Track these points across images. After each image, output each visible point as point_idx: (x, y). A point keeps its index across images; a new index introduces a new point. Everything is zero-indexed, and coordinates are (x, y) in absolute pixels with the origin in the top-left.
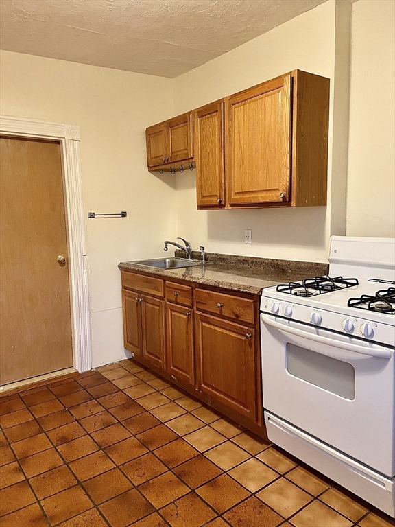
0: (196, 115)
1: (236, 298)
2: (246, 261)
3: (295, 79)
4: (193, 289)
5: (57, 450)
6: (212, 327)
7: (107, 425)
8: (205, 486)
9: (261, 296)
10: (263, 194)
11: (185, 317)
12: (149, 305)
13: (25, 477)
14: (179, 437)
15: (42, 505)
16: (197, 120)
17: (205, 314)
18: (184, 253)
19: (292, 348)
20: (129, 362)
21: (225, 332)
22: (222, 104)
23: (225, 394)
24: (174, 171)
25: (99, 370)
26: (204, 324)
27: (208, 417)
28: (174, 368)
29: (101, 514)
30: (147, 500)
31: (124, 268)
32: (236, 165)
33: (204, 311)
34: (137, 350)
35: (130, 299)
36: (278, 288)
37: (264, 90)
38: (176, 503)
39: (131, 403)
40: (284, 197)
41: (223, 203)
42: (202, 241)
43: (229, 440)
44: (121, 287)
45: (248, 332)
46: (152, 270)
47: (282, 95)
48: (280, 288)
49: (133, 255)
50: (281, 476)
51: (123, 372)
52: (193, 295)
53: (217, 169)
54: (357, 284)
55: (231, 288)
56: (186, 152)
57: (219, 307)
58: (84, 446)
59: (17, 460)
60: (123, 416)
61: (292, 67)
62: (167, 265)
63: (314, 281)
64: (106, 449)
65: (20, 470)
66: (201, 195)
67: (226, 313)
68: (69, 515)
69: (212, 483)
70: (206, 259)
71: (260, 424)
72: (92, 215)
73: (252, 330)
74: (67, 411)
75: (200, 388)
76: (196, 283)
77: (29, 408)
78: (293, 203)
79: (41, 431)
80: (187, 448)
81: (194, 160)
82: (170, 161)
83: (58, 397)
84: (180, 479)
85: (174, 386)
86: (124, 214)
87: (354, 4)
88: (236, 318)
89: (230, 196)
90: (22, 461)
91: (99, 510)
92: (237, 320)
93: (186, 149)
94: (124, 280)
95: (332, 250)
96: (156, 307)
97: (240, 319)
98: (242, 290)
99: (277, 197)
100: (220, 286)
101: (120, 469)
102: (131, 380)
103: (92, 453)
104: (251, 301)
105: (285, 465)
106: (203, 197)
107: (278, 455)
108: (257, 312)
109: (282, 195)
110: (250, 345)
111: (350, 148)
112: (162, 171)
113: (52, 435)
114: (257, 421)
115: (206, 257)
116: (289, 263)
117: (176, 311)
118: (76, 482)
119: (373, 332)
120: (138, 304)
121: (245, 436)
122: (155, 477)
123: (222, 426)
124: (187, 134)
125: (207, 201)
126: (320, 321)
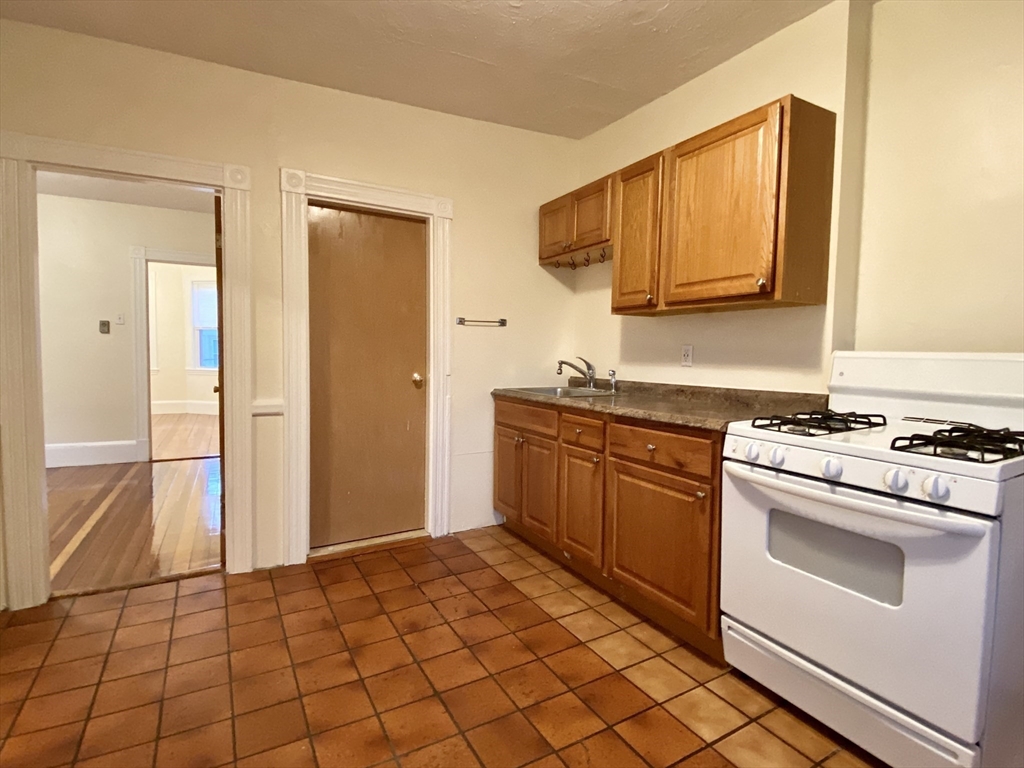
0: (619, 178)
1: (680, 436)
2: (683, 391)
3: (788, 108)
4: (605, 423)
5: (403, 641)
6: (636, 481)
7: (472, 614)
8: (629, 722)
9: (725, 433)
10: (726, 284)
11: (591, 465)
12: (535, 449)
13: (359, 675)
14: (580, 643)
15: (383, 720)
16: (620, 187)
17: (623, 462)
18: (585, 380)
19: (779, 517)
20: (500, 529)
21: (659, 489)
22: (661, 159)
23: (653, 585)
24: (573, 265)
25: (460, 537)
26: (622, 477)
27: (623, 618)
28: (569, 542)
29: (469, 745)
30: (539, 732)
31: (499, 397)
32: (679, 243)
33: (621, 457)
34: (512, 512)
35: (506, 440)
36: (754, 422)
37: (733, 130)
38: (587, 742)
39: (504, 585)
40: (763, 286)
41: (654, 301)
42: (611, 364)
43: (659, 655)
44: (493, 423)
45: (699, 489)
46: (541, 398)
47: (765, 134)
48: (758, 422)
49: (513, 380)
50: (752, 720)
51: (491, 543)
52: (604, 434)
53: (648, 252)
54: (885, 424)
55: (672, 421)
56: (598, 232)
57: (650, 451)
58: (441, 639)
59: (348, 650)
60: (495, 603)
61: (782, 92)
62: (558, 394)
63: (808, 417)
64: (474, 648)
65: (352, 664)
66: (619, 292)
67: (662, 459)
68: (422, 740)
69: (639, 717)
70: (617, 389)
71: (712, 635)
72: (462, 321)
73: (708, 487)
74: (417, 586)
75: (611, 572)
76: (610, 414)
77: (366, 578)
78: (778, 295)
79: (382, 612)
80: (596, 660)
81: (610, 243)
82: (573, 247)
83: (405, 567)
84: (589, 707)
85: (566, 568)
86: (503, 323)
87: (876, 6)
88: (679, 469)
89: (667, 289)
90: (355, 651)
91: (466, 740)
92: (680, 471)
93: (599, 229)
94: (499, 413)
95: (836, 373)
96: (546, 452)
97: (684, 469)
98: (692, 425)
99: (752, 285)
100: (653, 418)
101: (495, 680)
102: (503, 554)
103: (454, 651)
104: (708, 442)
105: (756, 704)
106: (623, 294)
107: (742, 687)
108: (718, 459)
109: (760, 282)
110: (703, 510)
111: (865, 217)
112: (558, 265)
113: (397, 618)
114: (709, 628)
115: (618, 386)
116: (757, 394)
117: (577, 458)
118: (431, 692)
119: (948, 492)
120: (519, 447)
121: (683, 652)
122: (549, 699)
123: (645, 633)
124: (602, 208)
125: (628, 301)
126: (840, 474)
